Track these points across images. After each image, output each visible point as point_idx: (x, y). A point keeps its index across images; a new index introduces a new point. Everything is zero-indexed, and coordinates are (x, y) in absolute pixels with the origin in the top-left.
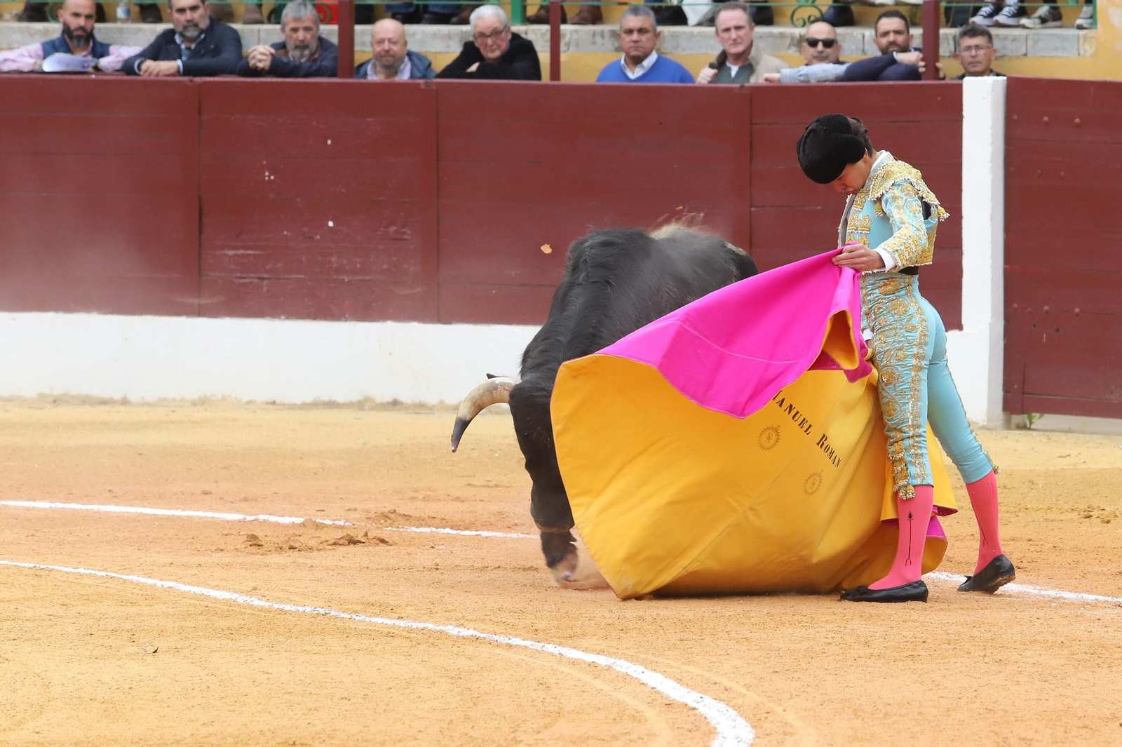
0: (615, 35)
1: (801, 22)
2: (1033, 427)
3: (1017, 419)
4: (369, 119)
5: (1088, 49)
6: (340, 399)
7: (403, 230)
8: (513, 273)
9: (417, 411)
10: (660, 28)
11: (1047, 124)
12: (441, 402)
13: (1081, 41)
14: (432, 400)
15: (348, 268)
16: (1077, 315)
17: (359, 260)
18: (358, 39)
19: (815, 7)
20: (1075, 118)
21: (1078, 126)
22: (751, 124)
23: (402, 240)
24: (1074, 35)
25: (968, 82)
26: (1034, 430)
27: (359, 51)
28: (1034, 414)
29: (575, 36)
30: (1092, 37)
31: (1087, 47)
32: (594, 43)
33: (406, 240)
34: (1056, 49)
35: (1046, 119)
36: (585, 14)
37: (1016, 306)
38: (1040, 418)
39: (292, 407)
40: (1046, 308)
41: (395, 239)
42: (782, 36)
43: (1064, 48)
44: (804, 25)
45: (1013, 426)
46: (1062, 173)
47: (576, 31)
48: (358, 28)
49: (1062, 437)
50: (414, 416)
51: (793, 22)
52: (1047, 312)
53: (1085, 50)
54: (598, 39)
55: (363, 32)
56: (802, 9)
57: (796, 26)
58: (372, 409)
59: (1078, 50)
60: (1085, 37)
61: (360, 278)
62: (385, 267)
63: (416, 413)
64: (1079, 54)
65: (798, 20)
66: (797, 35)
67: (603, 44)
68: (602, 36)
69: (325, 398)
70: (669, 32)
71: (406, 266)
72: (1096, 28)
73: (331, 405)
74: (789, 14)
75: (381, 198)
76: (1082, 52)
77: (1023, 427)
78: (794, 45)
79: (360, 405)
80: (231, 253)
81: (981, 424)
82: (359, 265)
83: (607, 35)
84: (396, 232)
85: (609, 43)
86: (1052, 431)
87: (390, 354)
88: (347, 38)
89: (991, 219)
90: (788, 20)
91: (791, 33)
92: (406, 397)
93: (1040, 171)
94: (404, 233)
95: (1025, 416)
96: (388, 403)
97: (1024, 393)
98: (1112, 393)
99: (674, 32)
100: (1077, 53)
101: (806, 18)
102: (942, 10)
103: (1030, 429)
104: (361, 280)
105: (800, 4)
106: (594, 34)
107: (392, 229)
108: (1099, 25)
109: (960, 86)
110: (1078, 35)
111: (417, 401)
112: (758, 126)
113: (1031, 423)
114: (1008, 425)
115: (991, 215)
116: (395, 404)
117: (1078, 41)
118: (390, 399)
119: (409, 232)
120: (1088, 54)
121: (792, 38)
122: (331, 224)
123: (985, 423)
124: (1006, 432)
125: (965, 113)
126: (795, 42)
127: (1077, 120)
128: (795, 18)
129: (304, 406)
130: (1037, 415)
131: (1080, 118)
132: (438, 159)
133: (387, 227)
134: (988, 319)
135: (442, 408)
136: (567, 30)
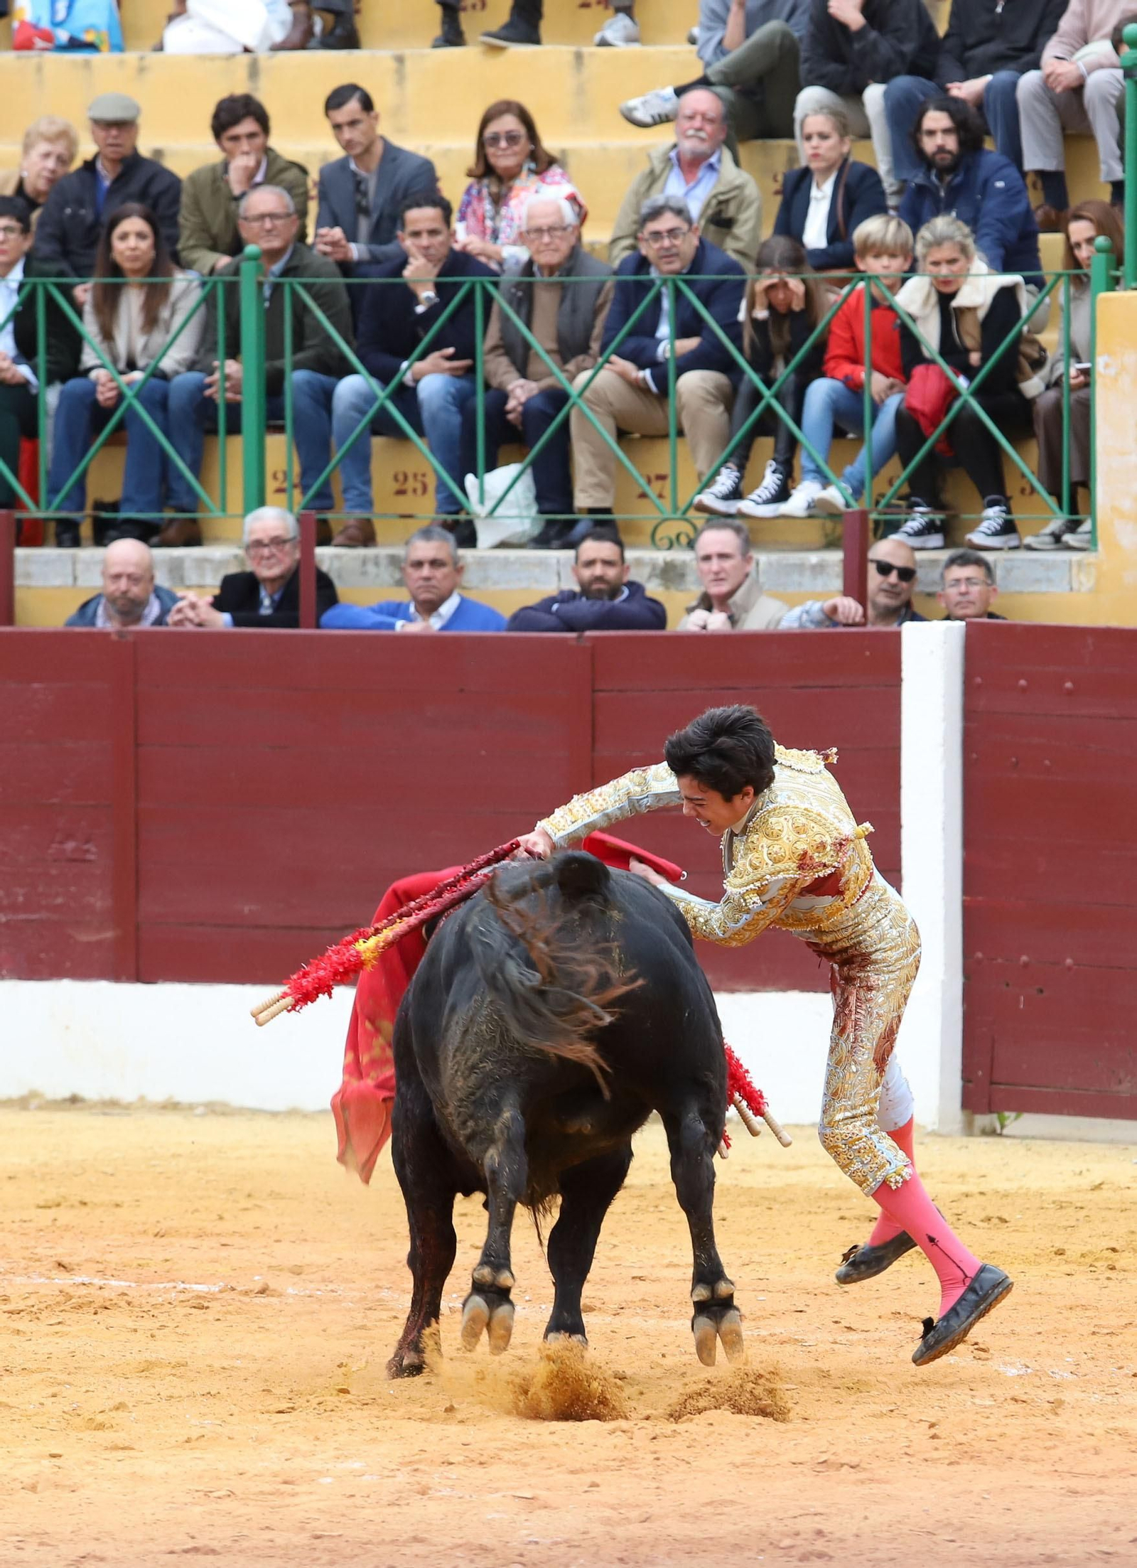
0: (394, 561)
1: (666, 542)
2: (1005, 1132)
3: (982, 1120)
4: (36, 685)
5: (1085, 581)
7: (86, 847)
8: (246, 909)
9: (107, 1111)
10: (462, 552)
11: (1024, 690)
12: (142, 1098)
13: (1074, 570)
14: (128, 1096)
15: (5, 902)
16: (1069, 968)
17: (20, 891)
18: (19, 568)
19: (687, 520)
20: (1064, 682)
21: (1070, 693)
22: (594, 691)
23: (84, 861)
24: (1064, 562)
25: (910, 630)
26: (1007, 1136)
27: (22, 586)
28: (1007, 1114)
29: (336, 564)
30: (1089, 564)
31: (1083, 578)
32: (364, 573)
33: (90, 861)
34: (1038, 581)
35: (1023, 682)
36: (353, 532)
37: (979, 955)
38: (1016, 1119)
40: (1024, 958)
41: (74, 860)
42: (639, 562)
43: (1049, 580)
44: (670, 547)
45: (977, 1130)
46: (1047, 762)
47: (338, 557)
48: (20, 552)
49: (1048, 1147)
50: (102, 1118)
51: (654, 543)
52: (1026, 965)
53: (1081, 583)
54: (371, 568)
55: (27, 559)
56: (667, 524)
57: (658, 548)
58: (40, 1108)
59: (1070, 583)
60: (1080, 564)
61: (22, 916)
62: (59, 900)
63: (105, 1114)
64: (1071, 589)
65: (661, 539)
66: (661, 562)
67: (377, 576)
68: (377, 564)
70: (473, 557)
71: (92, 900)
72: (1096, 550)
74: (649, 529)
75: (55, 800)
76: (1075, 586)
77: (992, 1133)
78: (656, 576)
79: (23, 1103)
81: (930, 1128)
82: (21, 899)
83: (384, 562)
84: (75, 850)
85: (387, 575)
86: (1033, 1138)
87: (67, 1028)
89: (944, 829)
90: (648, 539)
91: (651, 559)
92: (90, 1092)
93: (1014, 760)
94: (87, 851)
95: (995, 1116)
96: (65, 1100)
97: (992, 1083)
98: (1120, 1082)
99: (482, 558)
100: (1068, 587)
101: (674, 537)
102: (871, 525)
103: (1000, 1135)
104: (23, 921)
105: (666, 516)
106: (364, 562)
107: (70, 845)
108: (1100, 547)
109: (897, 636)
110: (1071, 561)
111: (107, 1096)
112: (601, 694)
113: (1003, 1127)
114: (969, 1130)
115: (944, 823)
116: (74, 1100)
117: (1070, 570)
118: (67, 1094)
119: (94, 849)
120: (1083, 589)
121: (654, 566)
123: (936, 1127)
124: (966, 1140)
125: (904, 675)
126: (658, 572)
127: (1069, 685)
128: (658, 536)
130: (1012, 1115)
131: (1074, 683)
132: (137, 745)
133: (61, 843)
134: (941, 976)
135: (143, 1106)
136: (325, 555)
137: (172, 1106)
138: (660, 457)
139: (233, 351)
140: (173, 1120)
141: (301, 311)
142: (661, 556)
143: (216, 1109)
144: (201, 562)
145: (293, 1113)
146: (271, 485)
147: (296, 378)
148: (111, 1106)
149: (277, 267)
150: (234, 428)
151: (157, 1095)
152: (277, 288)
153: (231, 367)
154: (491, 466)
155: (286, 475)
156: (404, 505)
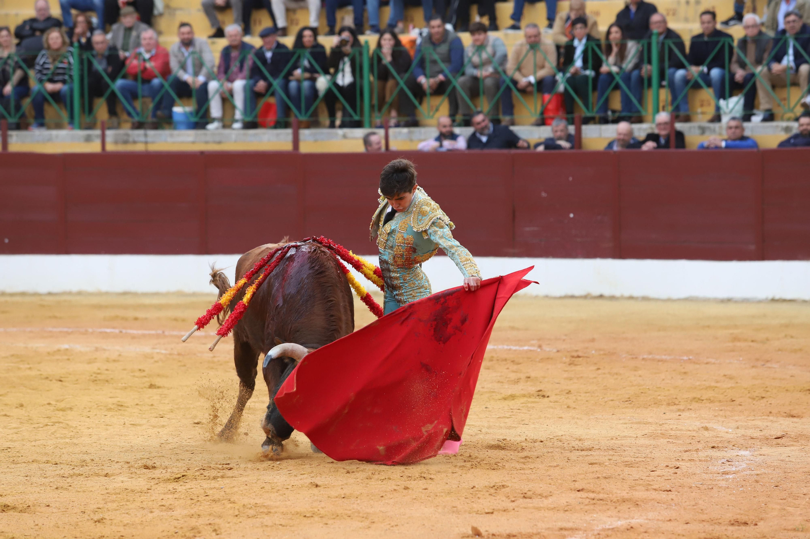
0: (700, 127)
1: (786, 120)
4: (588, 169)
6: (577, 293)
7: (604, 218)
8: (653, 237)
14: (618, 294)
15: (580, 235)
17: (584, 231)
18: (584, 132)
19: (793, 113)
23: (603, 222)
27: (584, 137)
32: (691, 131)
33: (605, 222)
39: (555, 298)
41: (600, 222)
42: (777, 126)
44: (788, 121)
48: (585, 128)
50: (610, 302)
51: (782, 119)
54: (693, 130)
56: (786, 114)
57: (784, 122)
58: (590, 299)
61: (585, 239)
63: (611, 300)
67: (695, 132)
68: (694, 128)
69: (570, 293)
71: (606, 234)
73: (572, 297)
74: (781, 116)
78: (783, 130)
79: (586, 297)
80: (528, 229)
82: (584, 234)
83: (696, 128)
84: (601, 219)
85: (698, 132)
88: (579, 131)
92: (607, 293)
96: (598, 296)
104: (585, 241)
106: (690, 128)
107: (599, 217)
111: (611, 295)
116: (601, 297)
118: (599, 294)
119: (607, 219)
121: (782, 127)
122: (572, 215)
129: (561, 298)
132: (619, 186)
133: (597, 217)
135: (622, 298)
136: (679, 126)
137: (631, 298)
138: (784, 93)
139: (650, 62)
140: (632, 302)
141: (670, 50)
142: (784, 124)
143: (645, 299)
144: (640, 129)
145: (669, 300)
146: (661, 105)
147: (668, 71)
148: (612, 298)
149: (662, 37)
150: (650, 85)
151: (627, 294)
152: (663, 44)
153: (649, 67)
154: (731, 95)
155: (666, 101)
156: (705, 109)
